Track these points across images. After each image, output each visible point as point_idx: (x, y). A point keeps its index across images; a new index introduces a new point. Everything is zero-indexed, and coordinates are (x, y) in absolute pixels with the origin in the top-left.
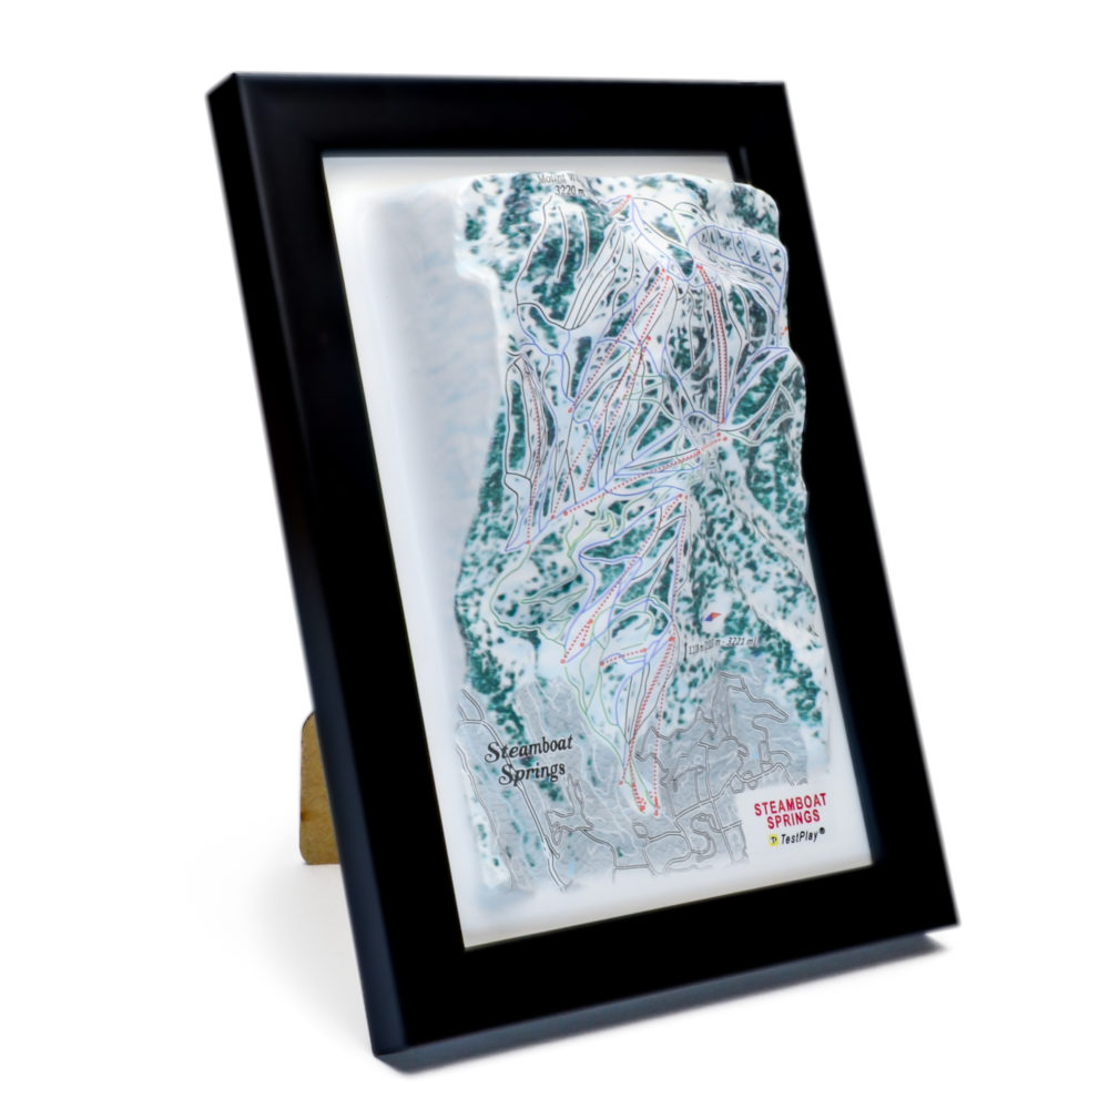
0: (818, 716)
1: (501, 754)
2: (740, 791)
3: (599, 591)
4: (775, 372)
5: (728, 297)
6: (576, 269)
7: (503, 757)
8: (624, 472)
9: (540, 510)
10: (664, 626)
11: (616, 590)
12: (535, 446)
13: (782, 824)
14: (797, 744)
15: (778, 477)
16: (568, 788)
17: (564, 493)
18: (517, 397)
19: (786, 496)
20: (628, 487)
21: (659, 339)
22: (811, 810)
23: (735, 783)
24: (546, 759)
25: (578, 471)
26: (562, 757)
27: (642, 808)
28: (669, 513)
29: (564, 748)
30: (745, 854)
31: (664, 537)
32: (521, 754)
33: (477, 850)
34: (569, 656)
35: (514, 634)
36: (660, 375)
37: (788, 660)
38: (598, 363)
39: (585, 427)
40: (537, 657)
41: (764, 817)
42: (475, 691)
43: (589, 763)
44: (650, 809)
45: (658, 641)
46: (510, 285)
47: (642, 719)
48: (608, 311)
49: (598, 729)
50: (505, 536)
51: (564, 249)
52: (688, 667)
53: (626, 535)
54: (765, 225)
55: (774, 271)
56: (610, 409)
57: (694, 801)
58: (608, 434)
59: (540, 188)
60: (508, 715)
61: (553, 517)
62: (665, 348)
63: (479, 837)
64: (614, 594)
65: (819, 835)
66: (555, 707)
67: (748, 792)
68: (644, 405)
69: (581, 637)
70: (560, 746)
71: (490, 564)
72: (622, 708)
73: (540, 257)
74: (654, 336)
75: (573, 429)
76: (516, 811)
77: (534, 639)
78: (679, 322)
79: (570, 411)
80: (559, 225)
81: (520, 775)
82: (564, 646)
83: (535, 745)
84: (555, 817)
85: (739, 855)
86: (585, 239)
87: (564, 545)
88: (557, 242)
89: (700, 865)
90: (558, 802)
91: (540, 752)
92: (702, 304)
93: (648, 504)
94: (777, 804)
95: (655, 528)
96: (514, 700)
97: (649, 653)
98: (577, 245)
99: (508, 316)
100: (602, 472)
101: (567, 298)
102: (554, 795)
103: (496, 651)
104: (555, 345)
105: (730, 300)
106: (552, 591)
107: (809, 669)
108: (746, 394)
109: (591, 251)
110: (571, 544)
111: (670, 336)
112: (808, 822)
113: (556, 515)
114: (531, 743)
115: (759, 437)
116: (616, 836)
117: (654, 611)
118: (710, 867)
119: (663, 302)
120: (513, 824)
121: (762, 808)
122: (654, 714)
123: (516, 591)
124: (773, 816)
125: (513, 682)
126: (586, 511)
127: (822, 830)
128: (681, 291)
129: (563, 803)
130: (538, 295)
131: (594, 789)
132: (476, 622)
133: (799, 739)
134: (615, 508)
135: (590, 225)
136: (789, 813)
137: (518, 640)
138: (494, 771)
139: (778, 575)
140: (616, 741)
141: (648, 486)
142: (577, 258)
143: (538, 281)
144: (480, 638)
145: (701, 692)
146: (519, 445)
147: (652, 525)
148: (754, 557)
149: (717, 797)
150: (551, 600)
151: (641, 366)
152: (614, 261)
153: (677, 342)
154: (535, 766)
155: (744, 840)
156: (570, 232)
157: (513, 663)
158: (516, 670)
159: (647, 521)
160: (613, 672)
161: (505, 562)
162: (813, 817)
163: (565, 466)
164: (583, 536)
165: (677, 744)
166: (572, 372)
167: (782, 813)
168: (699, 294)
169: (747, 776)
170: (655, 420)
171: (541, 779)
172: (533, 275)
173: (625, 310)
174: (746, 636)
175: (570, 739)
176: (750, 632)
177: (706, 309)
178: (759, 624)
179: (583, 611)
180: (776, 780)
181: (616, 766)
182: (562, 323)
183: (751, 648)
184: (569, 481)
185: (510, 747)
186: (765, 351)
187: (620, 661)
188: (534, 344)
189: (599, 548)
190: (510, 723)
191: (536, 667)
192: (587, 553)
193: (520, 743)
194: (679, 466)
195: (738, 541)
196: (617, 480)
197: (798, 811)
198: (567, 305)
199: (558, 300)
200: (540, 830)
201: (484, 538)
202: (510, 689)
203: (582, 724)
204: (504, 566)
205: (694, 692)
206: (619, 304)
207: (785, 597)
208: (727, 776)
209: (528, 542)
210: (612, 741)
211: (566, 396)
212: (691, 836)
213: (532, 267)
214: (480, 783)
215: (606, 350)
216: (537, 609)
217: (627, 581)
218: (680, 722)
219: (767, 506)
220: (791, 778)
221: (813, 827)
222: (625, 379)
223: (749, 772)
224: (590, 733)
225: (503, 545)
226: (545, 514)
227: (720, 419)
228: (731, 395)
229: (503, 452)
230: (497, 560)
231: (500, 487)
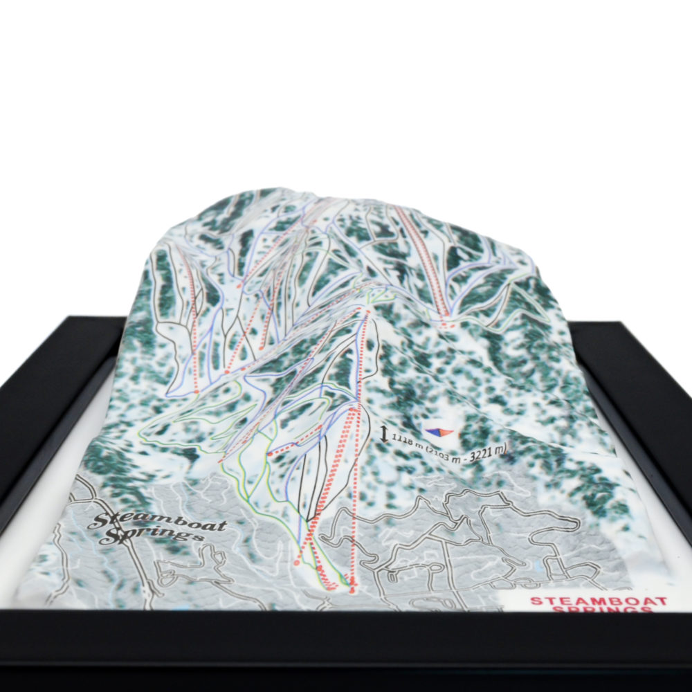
0: (623, 508)
1: (109, 521)
3: (270, 402)
4: (502, 275)
7: (113, 522)
8: (303, 319)
9: (208, 362)
10: (344, 402)
12: (188, 296)
15: (536, 358)
16: (201, 550)
17: (239, 352)
18: (162, 258)
19: (553, 374)
21: (326, 219)
23: (500, 583)
24: (174, 527)
25: (254, 332)
27: (332, 589)
28: (344, 320)
29: (211, 529)
31: (336, 334)
32: (136, 519)
35: (164, 450)
36: (325, 233)
37: (560, 460)
38: (267, 250)
39: (256, 295)
40: (191, 466)
43: (246, 541)
44: (343, 589)
45: (335, 413)
47: (327, 501)
48: (273, 215)
49: (261, 510)
50: (165, 383)
52: (391, 449)
53: (295, 346)
56: (278, 272)
58: (277, 290)
60: (128, 491)
61: (227, 372)
62: (333, 223)
63: (37, 561)
66: (206, 498)
68: (309, 254)
69: (245, 438)
70: (205, 527)
71: (144, 403)
72: (294, 485)
75: (243, 300)
76: (113, 562)
77: (191, 455)
78: (349, 213)
79: (239, 287)
81: (130, 535)
82: (226, 452)
83: (163, 517)
84: (169, 567)
88: (229, 198)
90: (178, 555)
91: (168, 522)
95: (328, 332)
96: (144, 487)
97: (324, 427)
98: (247, 196)
100: (281, 329)
101: (236, 221)
102: (175, 550)
104: (221, 248)
108: (470, 292)
109: (261, 196)
111: (339, 217)
113: (231, 370)
114: (157, 515)
115: (497, 325)
116: (269, 592)
117: (332, 395)
122: (344, 493)
129: (187, 557)
130: (208, 227)
137: (167, 455)
138: (96, 535)
139: (537, 405)
140: (284, 515)
142: (247, 203)
145: (422, 482)
146: (168, 295)
148: (498, 392)
150: (213, 419)
151: (306, 235)
153: (348, 221)
159: (319, 332)
160: (284, 460)
161: (166, 406)
163: (237, 328)
165: (386, 531)
166: (237, 257)
169: (521, 581)
170: (324, 266)
171: (158, 536)
172: (203, 217)
173: (293, 216)
174: (491, 443)
175: (223, 524)
176: (497, 440)
177: (390, 215)
178: (506, 430)
179: (251, 422)
181: (286, 541)
182: (227, 233)
183: (502, 456)
184: (244, 342)
186: (488, 265)
187: (293, 448)
188: (202, 253)
189: (266, 365)
191: (189, 473)
192: (253, 372)
193: (138, 511)
195: (469, 375)
196: (296, 328)
198: (235, 224)
201: (135, 378)
202: (143, 481)
203: (242, 511)
204: (164, 410)
205: (408, 478)
206: (286, 212)
207: (557, 428)
208: (487, 579)
209: (196, 392)
210: (279, 516)
211: (233, 276)
215: (273, 241)
216: (193, 427)
217: (298, 379)
218: (390, 506)
220: (604, 586)
223: (525, 578)
224: (251, 517)
225: (161, 391)
226: (216, 367)
227: (442, 311)
228: (449, 291)
229: (151, 302)
230: (155, 403)
231: (150, 333)
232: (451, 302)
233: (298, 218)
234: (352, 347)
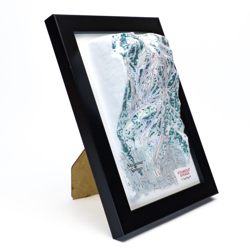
0: (188, 151)
1: (130, 166)
2: (174, 170)
3: (146, 127)
4: (175, 76)
5: (167, 60)
6: (138, 54)
7: (131, 167)
8: (150, 100)
9: (133, 110)
10: (160, 134)
11: (150, 126)
12: (133, 95)
13: (183, 176)
14: (184, 158)
15: (175, 100)
16: (144, 172)
17: (137, 106)
18: (130, 83)
19: (177, 104)
20: (151, 103)
21: (156, 69)
22: (187, 172)
23: (173, 168)
24: (139, 166)
25: (140, 100)
26: (141, 165)
27: (157, 175)
28: (160, 108)
29: (142, 163)
30: (178, 183)
31: (159, 114)
32: (134, 166)
33: (129, 188)
34: (141, 143)
35: (130, 138)
36: (157, 77)
37: (182, 140)
38: (144, 75)
39: (142, 90)
40: (134, 143)
41: (180, 175)
42: (124, 152)
43: (147, 166)
44: (159, 175)
45: (159, 137)
46: (125, 58)
47: (156, 155)
48: (146, 63)
49: (148, 158)
50: (126, 116)
51: (136, 49)
52: (164, 143)
53: (151, 114)
54: (167, 45)
55: (170, 54)
56: (147, 85)
57: (166, 173)
58: (146, 91)
59: (128, 36)
60: (131, 157)
61: (135, 111)
62: (157, 71)
63: (129, 185)
64: (150, 127)
65: (190, 177)
66: (139, 154)
67: (176, 170)
68: (154, 84)
69: (143, 138)
70: (141, 163)
71: (124, 123)
72: (152, 153)
73: (131, 51)
74: (155, 68)
75: (139, 91)
76: (134, 179)
77: (133, 139)
78: (159, 65)
79: (138, 86)
80: (134, 44)
81: (134, 170)
82: (140, 140)
83: (136, 163)
84: (142, 179)
85: (176, 184)
86: (140, 47)
87: (138, 117)
88: (134, 48)
89: (170, 186)
90: (142, 176)
91: (137, 165)
93: (155, 107)
94: (181, 172)
95: (157, 112)
96: (131, 153)
97: (158, 140)
98: (138, 48)
99: (125, 65)
100: (145, 100)
101: (137, 60)
102: (141, 174)
103: (127, 142)
104: (135, 71)
106: (137, 128)
107: (185, 141)
108: (170, 81)
109: (141, 49)
110: (140, 117)
111: (158, 68)
112: (188, 175)
115: (172, 91)
116: (154, 182)
117: (158, 131)
118: (172, 187)
119: (156, 60)
120: (134, 182)
121: (179, 173)
122: (158, 154)
123: (129, 129)
124: (181, 174)
125: (131, 149)
126: (142, 109)
127: (190, 176)
128: (159, 58)
129: (143, 176)
130: (131, 60)
131: (148, 172)
132: (122, 136)
133: (184, 157)
134: (148, 108)
135: (140, 43)
137: (130, 140)
138: (129, 170)
139: (178, 121)
140: (152, 161)
141: (155, 102)
142: (138, 51)
143: (131, 57)
144: (123, 140)
145: (167, 148)
146: (130, 95)
147: (157, 111)
148: (173, 118)
149: (170, 171)
150: (137, 130)
151: (153, 75)
152: (146, 51)
154: (137, 168)
155: (177, 180)
156: (137, 45)
157: (130, 145)
158: (131, 147)
159: (156, 110)
160: (150, 145)
161: (126, 122)
163: (138, 99)
164: (142, 115)
165: (163, 160)
166: (139, 77)
167: (182, 174)
168: (162, 59)
169: (175, 166)
170: (156, 87)
171: (139, 171)
172: (130, 55)
174: (173, 135)
175: (142, 161)
176: (174, 134)
177: (163, 62)
178: (176, 132)
179: (143, 132)
180: (180, 166)
181: (152, 166)
182: (136, 66)
183: (174, 138)
184: (138, 103)
185: (132, 164)
186: (173, 72)
187: (151, 143)
188: (131, 71)
189: (146, 117)
190: (131, 159)
191: (134, 146)
192: (144, 119)
193: (134, 163)
194: (161, 98)
195: (171, 114)
196: (148, 102)
197: (185, 173)
198: (137, 62)
199: (135, 61)
200: (140, 182)
201: (123, 117)
202: (130, 151)
203: (145, 158)
205: (165, 148)
206: (148, 61)
207: (179, 126)
208: (171, 166)
209: (131, 117)
210: (151, 161)
211: (138, 83)
212: (167, 180)
213: (129, 54)
214: (127, 173)
215: (145, 72)
216: (134, 132)
217: (152, 124)
218: (163, 155)
219: (173, 107)
220: (183, 165)
221: (188, 176)
222: (150, 78)
224: (146, 160)
225: (126, 118)
227: (165, 87)
229: (127, 96)
231: (126, 105)
233: (149, 63)
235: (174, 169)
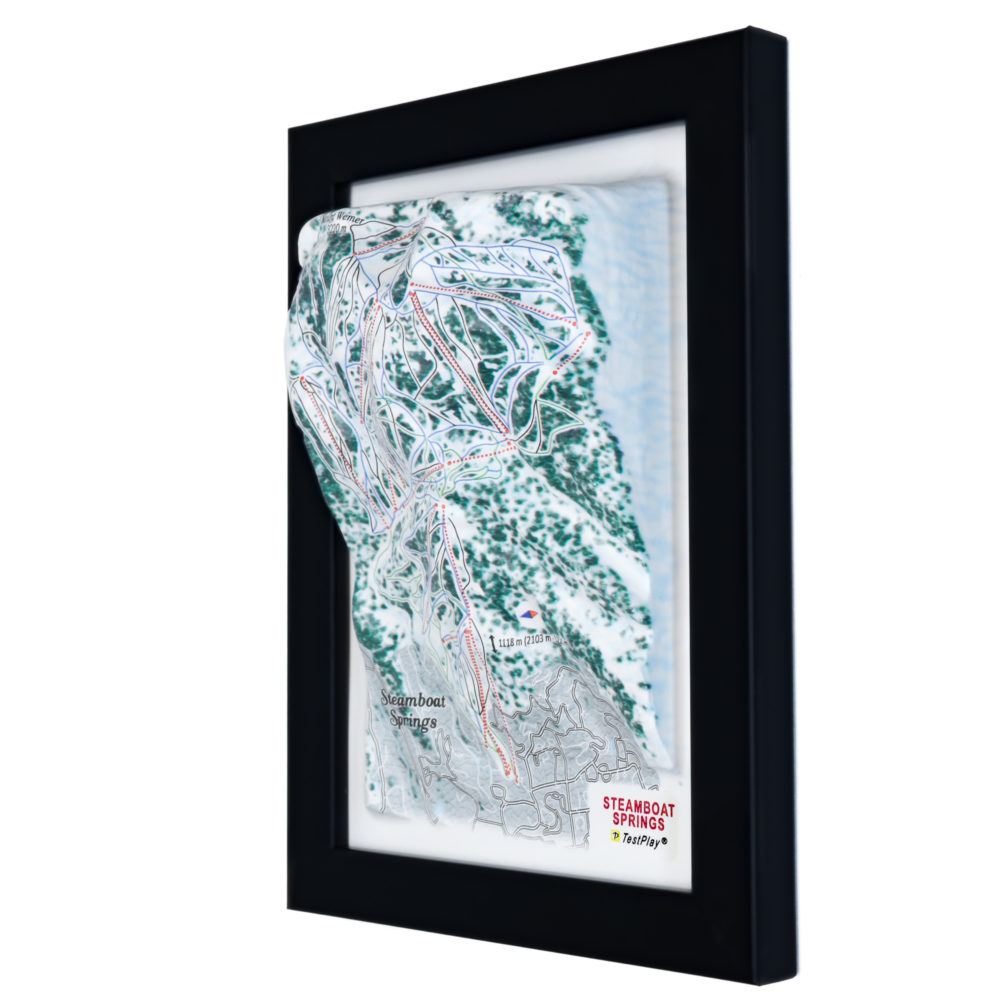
0: (640, 729)
1: (388, 700)
2: (595, 781)
4: (527, 387)
5: (443, 320)
7: (390, 703)
8: (412, 477)
10: (460, 619)
13: (626, 823)
16: (436, 741)
18: (300, 414)
20: (417, 491)
21: (378, 365)
22: (657, 817)
23: (591, 772)
24: (420, 713)
26: (435, 713)
27: (507, 773)
28: (432, 519)
29: (439, 705)
30: (585, 840)
31: (433, 540)
32: (399, 704)
34: (424, 629)
35: (393, 603)
36: (383, 397)
37: (600, 668)
38: (358, 384)
39: (376, 437)
40: (412, 624)
41: (611, 811)
43: (457, 723)
44: (513, 775)
45: (458, 631)
47: (485, 695)
48: (344, 339)
50: (364, 522)
51: (311, 286)
53: (417, 533)
54: (555, 229)
57: (551, 779)
60: (387, 669)
61: (396, 509)
62: (384, 373)
63: (367, 763)
65: (661, 843)
66: (427, 670)
67: (600, 783)
68: (383, 423)
70: (435, 703)
73: (302, 294)
74: (373, 362)
76: (401, 749)
77: (406, 607)
78: (390, 349)
79: (362, 422)
81: (401, 720)
82: (423, 620)
83: (411, 699)
84: (426, 764)
85: (580, 840)
86: (320, 276)
88: (307, 280)
89: (546, 838)
90: (426, 750)
91: (415, 705)
92: (412, 330)
93: (425, 510)
94: (625, 802)
95: (428, 532)
96: (394, 658)
97: (457, 639)
98: (317, 282)
99: (294, 344)
100: (407, 476)
101: (325, 328)
102: (425, 743)
103: (378, 615)
105: (446, 323)
106: (401, 572)
107: (619, 681)
108: (513, 407)
109: (326, 286)
111: (385, 361)
112: (653, 828)
113: (397, 507)
114: (408, 696)
116: (476, 792)
117: (453, 604)
118: (552, 842)
120: (401, 760)
121: (611, 802)
122: (490, 693)
124: (620, 813)
125: (395, 643)
127: (664, 840)
128: (388, 320)
129: (431, 752)
130: (311, 325)
131: (463, 746)
132: (363, 589)
135: (324, 263)
136: (636, 814)
137: (396, 609)
138: (387, 712)
141: (423, 493)
142: (321, 293)
143: (307, 314)
144: (363, 603)
145: (529, 682)
146: (324, 452)
147: (426, 528)
149: (572, 781)
152: (340, 294)
153: (393, 367)
154: (408, 716)
155: (588, 827)
156: (312, 271)
157: (397, 627)
158: (399, 632)
159: (424, 525)
161: (378, 542)
162: (658, 824)
164: (406, 529)
165: (523, 725)
167: (628, 813)
168: (407, 321)
169: (603, 769)
170: (400, 436)
171: (413, 728)
172: (303, 309)
173: (357, 338)
174: (560, 637)
175: (443, 699)
176: (559, 634)
177: (420, 334)
178: (566, 629)
180: (628, 780)
181: (475, 730)
182: (327, 349)
183: (569, 649)
184: (392, 480)
185: (392, 696)
186: (516, 366)
187: (452, 641)
189: (409, 542)
190: (389, 676)
191: (412, 633)
192: (406, 544)
193: (398, 694)
194: (429, 478)
196: (413, 483)
197: (644, 815)
198: (326, 333)
199: (321, 330)
200: (417, 769)
202: (392, 648)
204: (379, 546)
205: (519, 681)
206: (350, 334)
208: (586, 762)
209: (388, 528)
210: (464, 709)
211: (353, 410)
212: (543, 809)
213: (300, 302)
214: (377, 720)
215: (358, 373)
216: (398, 585)
218: (518, 705)
220: (644, 781)
221: (656, 835)
223: (605, 765)
224: (454, 698)
225: (368, 529)
226: (388, 506)
227: (504, 431)
228: (498, 408)
230: (370, 541)
231: (335, 483)
232: (505, 418)
233: (361, 341)
234: (446, 556)
235: (594, 776)
